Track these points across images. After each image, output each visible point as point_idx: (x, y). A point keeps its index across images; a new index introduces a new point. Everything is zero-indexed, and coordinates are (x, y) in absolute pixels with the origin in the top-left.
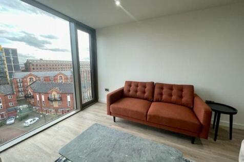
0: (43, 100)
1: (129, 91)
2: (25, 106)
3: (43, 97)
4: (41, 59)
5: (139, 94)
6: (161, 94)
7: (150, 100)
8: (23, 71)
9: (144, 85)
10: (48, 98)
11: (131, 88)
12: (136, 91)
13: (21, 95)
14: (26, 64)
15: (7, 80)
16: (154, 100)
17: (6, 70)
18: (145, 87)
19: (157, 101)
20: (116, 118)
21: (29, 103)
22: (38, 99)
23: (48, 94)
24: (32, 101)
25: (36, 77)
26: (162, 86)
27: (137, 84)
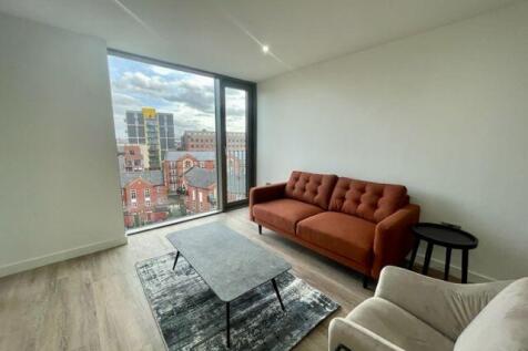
0: (201, 200)
1: (293, 188)
2: (177, 206)
3: (201, 194)
4: (204, 131)
5: (307, 194)
6: (343, 199)
7: (323, 207)
8: (179, 150)
9: (318, 179)
10: (208, 198)
11: (298, 183)
12: (304, 190)
13: (174, 188)
14: (183, 139)
15: (158, 162)
16: (330, 207)
17: (159, 147)
18: (319, 183)
19: (334, 210)
20: (263, 229)
21: (182, 202)
22: (194, 198)
23: (208, 190)
24: (186, 199)
25: (194, 160)
26: (347, 184)
27: (308, 177)
